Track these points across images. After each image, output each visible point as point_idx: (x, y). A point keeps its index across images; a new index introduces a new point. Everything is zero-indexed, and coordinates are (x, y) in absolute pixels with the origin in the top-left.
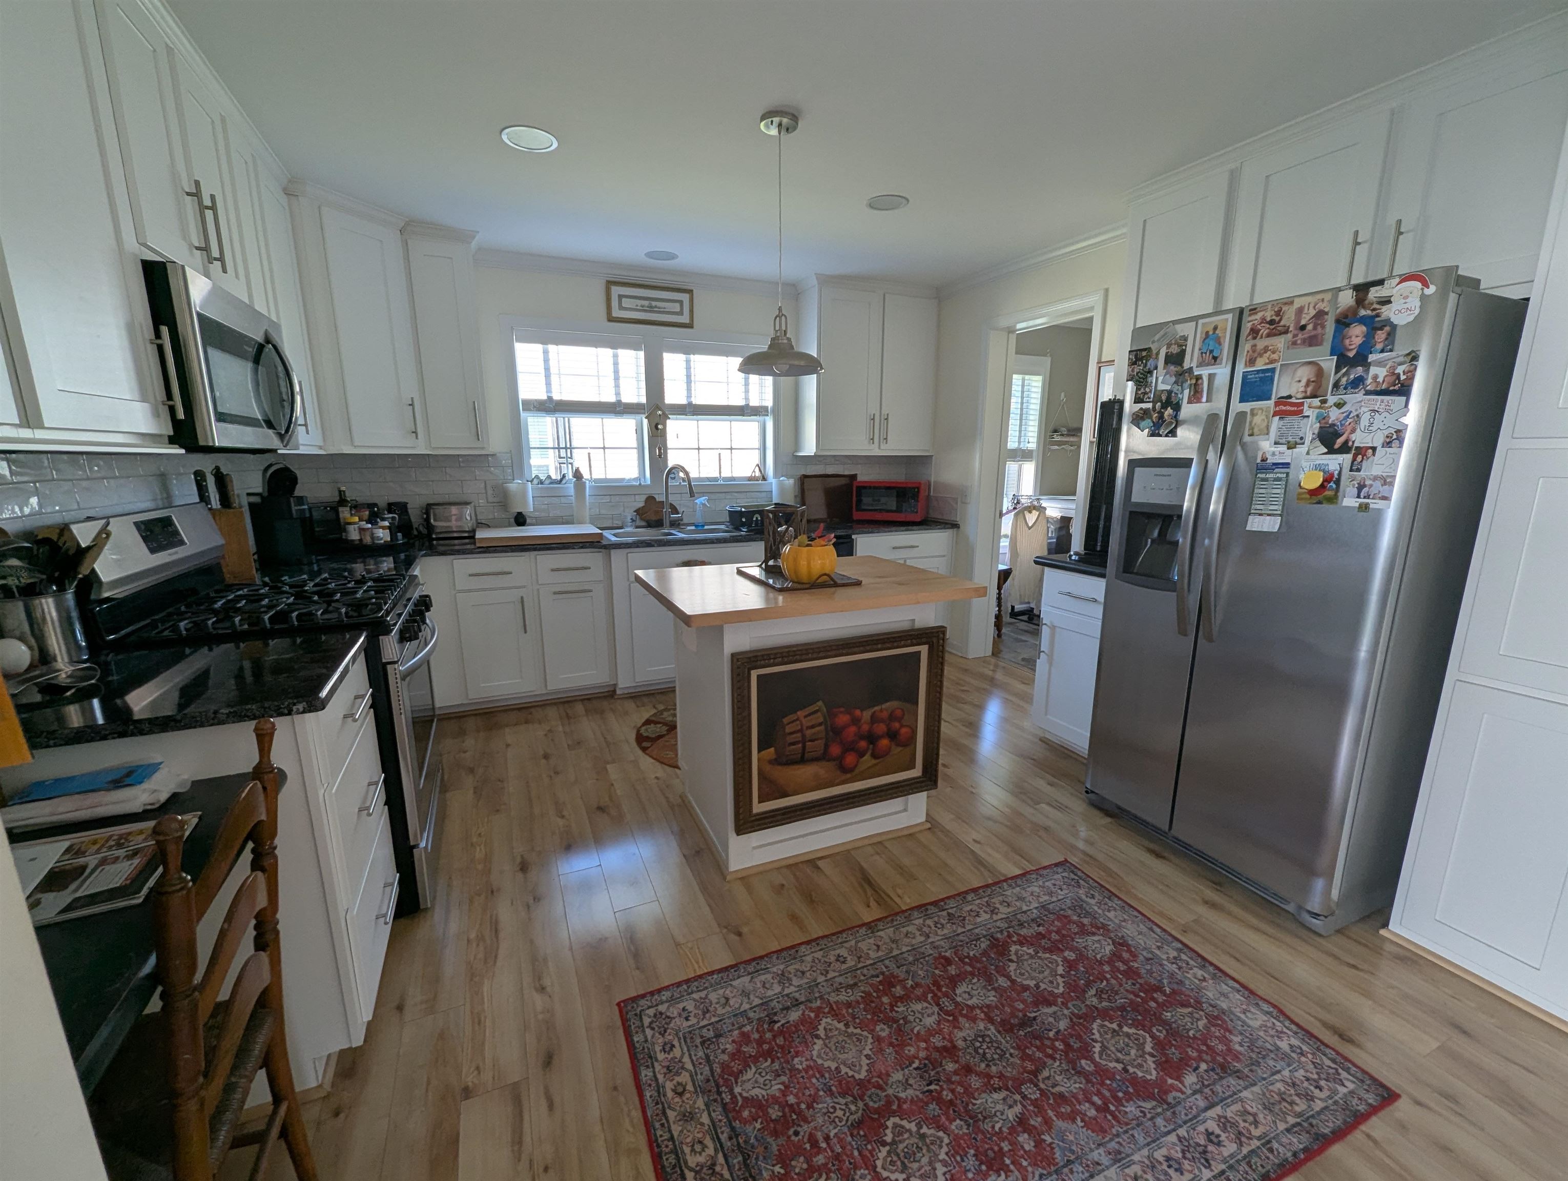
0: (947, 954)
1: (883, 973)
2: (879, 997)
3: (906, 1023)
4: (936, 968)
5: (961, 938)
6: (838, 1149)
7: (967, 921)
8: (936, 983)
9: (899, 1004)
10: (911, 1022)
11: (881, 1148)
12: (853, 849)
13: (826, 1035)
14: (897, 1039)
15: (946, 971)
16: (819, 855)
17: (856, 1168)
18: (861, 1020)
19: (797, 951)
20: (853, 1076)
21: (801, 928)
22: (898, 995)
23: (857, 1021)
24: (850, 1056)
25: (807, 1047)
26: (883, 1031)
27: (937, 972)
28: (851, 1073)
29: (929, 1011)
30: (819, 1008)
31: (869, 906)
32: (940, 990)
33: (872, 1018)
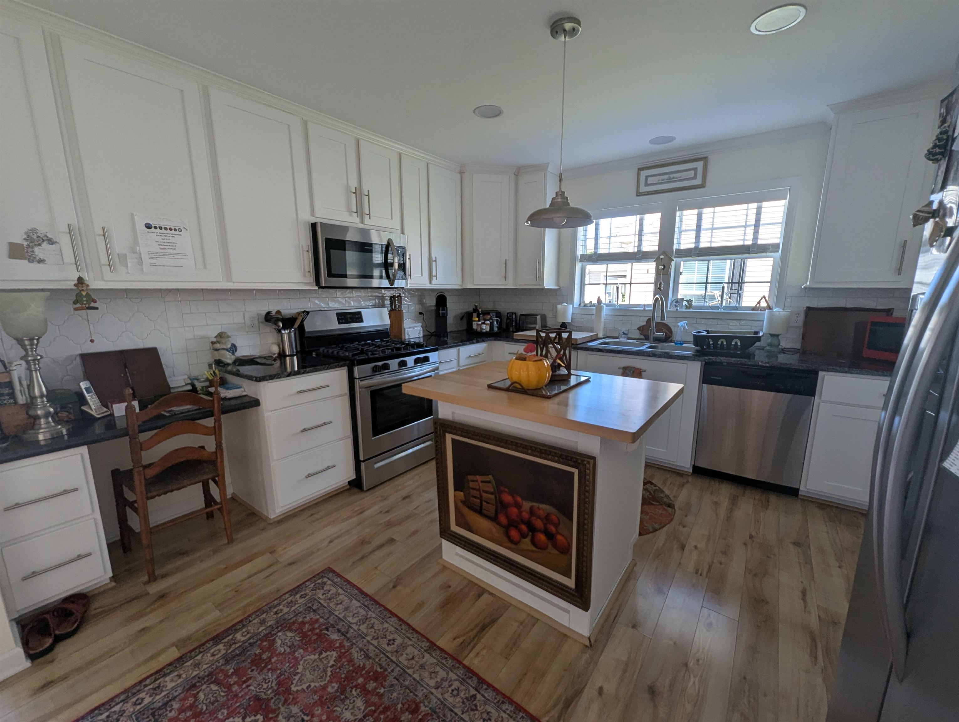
0: (423, 708)
1: (386, 670)
2: (362, 676)
3: (341, 700)
4: (403, 705)
5: (449, 714)
6: (240, 695)
7: (472, 713)
8: (386, 709)
9: (359, 690)
10: (344, 703)
11: (241, 717)
12: (515, 607)
13: (323, 658)
14: (327, 699)
15: (402, 712)
16: (491, 591)
17: (228, 708)
18: (338, 672)
19: (390, 617)
20: (292, 683)
21: (413, 611)
22: (367, 686)
23: (338, 670)
24: (308, 676)
25: (311, 652)
26: (333, 688)
27: (400, 706)
28: (295, 682)
29: (357, 712)
30: (344, 646)
31: (454, 639)
32: (381, 713)
33: (342, 678)
